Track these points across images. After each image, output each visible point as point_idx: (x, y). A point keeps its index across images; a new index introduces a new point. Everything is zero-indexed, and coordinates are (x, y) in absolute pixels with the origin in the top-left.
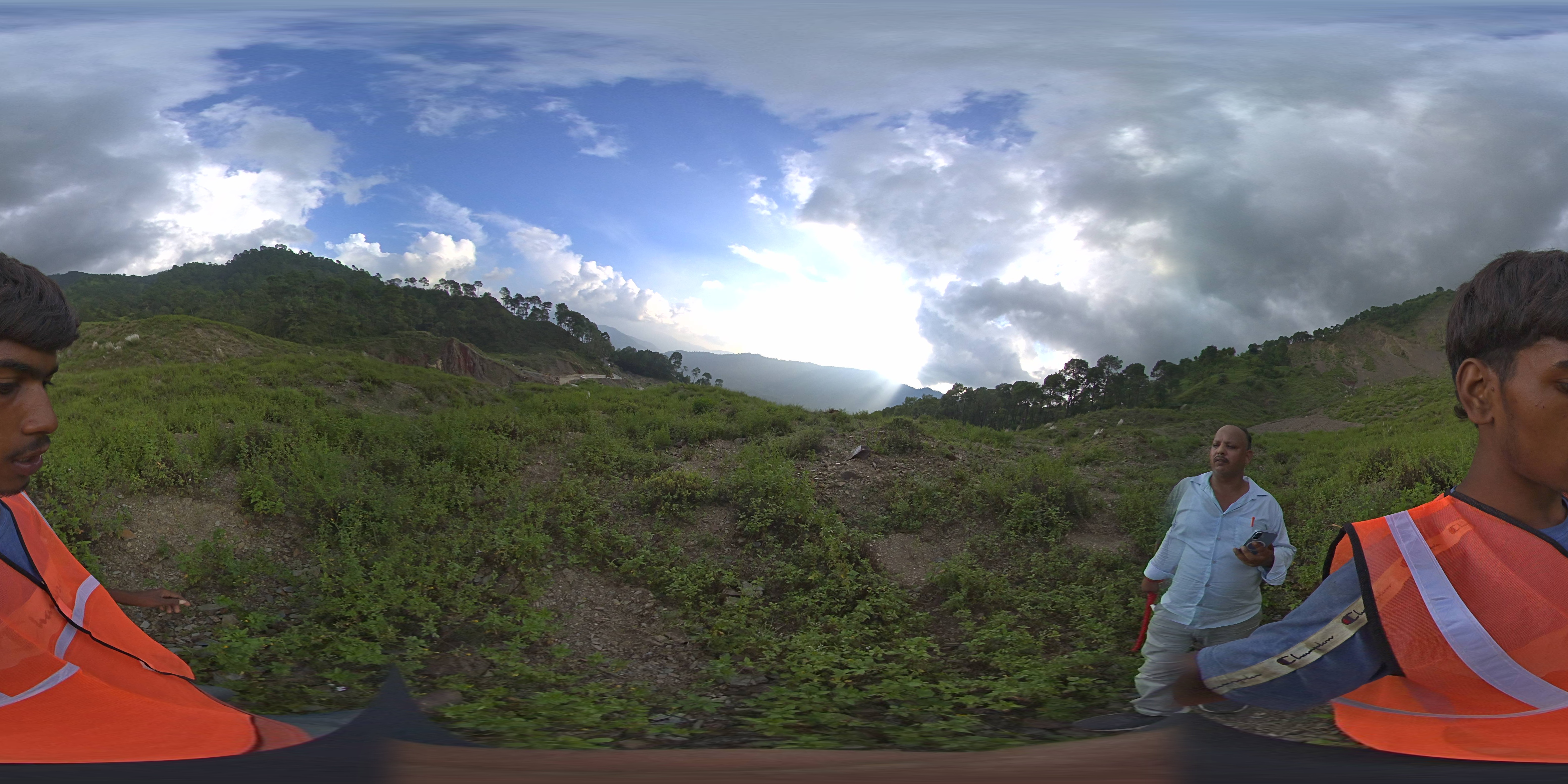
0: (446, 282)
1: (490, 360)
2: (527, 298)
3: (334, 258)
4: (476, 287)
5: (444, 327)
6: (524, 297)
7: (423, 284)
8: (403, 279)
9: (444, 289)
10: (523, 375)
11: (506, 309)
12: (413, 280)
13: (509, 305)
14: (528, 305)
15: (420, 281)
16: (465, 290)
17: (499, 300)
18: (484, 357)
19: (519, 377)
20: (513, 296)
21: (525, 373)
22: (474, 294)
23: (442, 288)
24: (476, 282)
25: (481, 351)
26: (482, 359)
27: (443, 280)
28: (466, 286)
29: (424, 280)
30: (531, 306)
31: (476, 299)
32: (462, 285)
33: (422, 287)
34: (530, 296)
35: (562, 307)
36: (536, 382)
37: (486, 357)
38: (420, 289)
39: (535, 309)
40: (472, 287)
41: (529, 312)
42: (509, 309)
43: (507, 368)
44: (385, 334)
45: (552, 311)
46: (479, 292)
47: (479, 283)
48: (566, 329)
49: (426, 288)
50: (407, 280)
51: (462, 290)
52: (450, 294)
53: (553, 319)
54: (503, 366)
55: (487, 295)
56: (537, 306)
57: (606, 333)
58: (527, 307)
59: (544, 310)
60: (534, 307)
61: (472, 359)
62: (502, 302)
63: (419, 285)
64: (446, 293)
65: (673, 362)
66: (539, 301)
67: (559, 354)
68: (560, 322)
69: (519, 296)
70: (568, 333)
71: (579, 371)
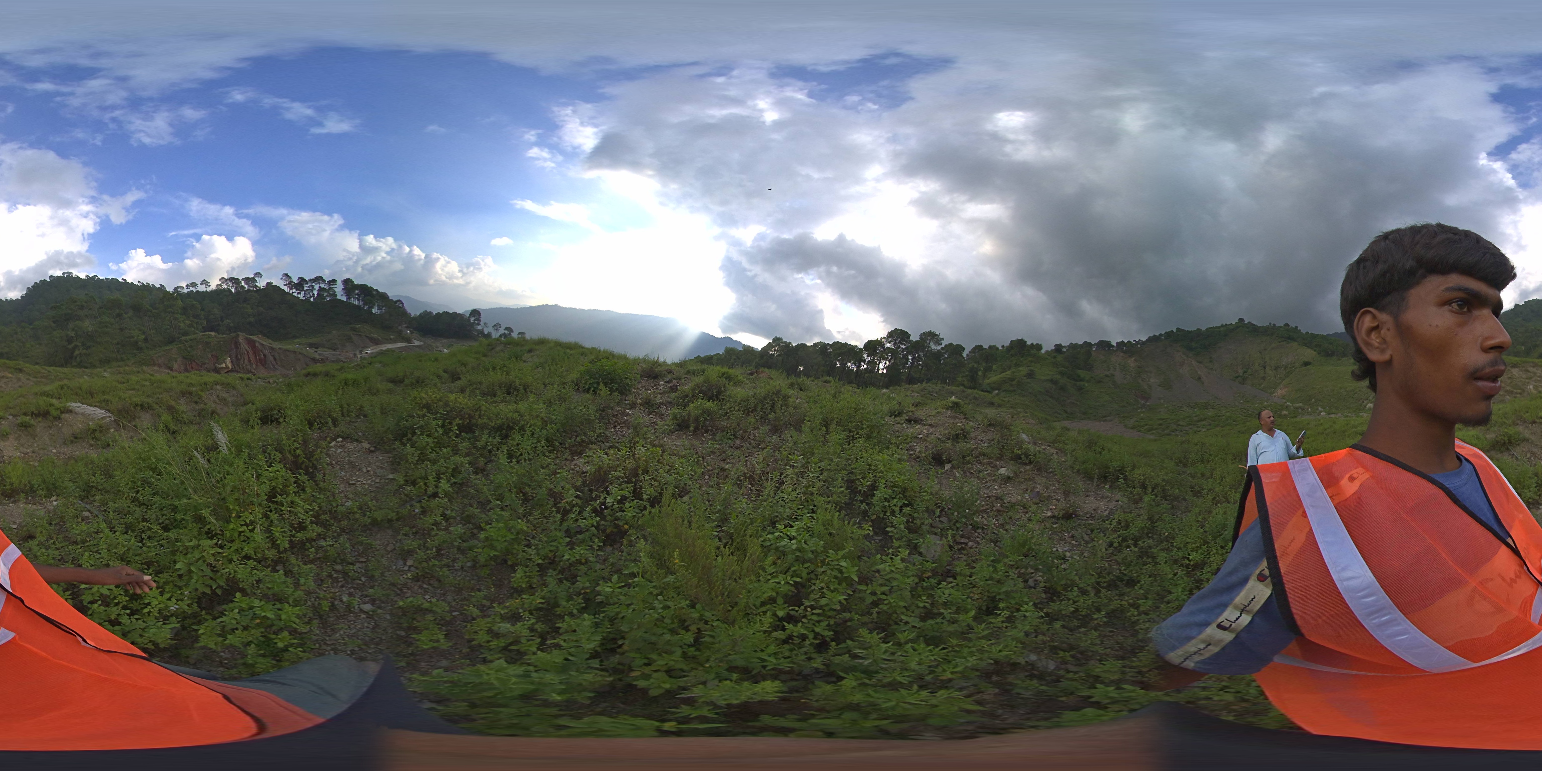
0: (226, 280)
1: (280, 349)
2: (310, 280)
3: (119, 276)
4: (256, 278)
5: (232, 325)
6: (307, 279)
7: (204, 286)
8: (184, 286)
9: (226, 287)
10: (318, 357)
11: (291, 295)
12: (193, 285)
13: (294, 290)
14: (313, 286)
15: (201, 284)
16: (247, 283)
17: (282, 287)
18: (274, 347)
19: (315, 361)
20: (295, 280)
21: (320, 355)
22: (256, 286)
23: (225, 286)
24: (256, 274)
25: (270, 341)
26: (272, 349)
27: (223, 278)
28: (247, 280)
29: (205, 282)
30: (317, 287)
31: (259, 291)
32: (243, 279)
33: (205, 290)
34: (313, 277)
35: (347, 282)
36: (333, 361)
37: (276, 345)
38: (203, 292)
39: (320, 290)
40: (253, 280)
41: (315, 293)
42: (295, 294)
43: (300, 353)
44: (171, 341)
45: (339, 289)
46: (261, 283)
47: (258, 274)
48: (356, 303)
49: (209, 289)
50: (187, 286)
51: (243, 283)
52: (233, 290)
53: (340, 295)
54: (295, 352)
55: (269, 284)
56: (323, 286)
57: (399, 301)
58: (312, 289)
59: (330, 288)
60: (320, 287)
61: (261, 351)
62: (286, 289)
63: (201, 288)
64: (230, 290)
65: (472, 320)
66: (324, 281)
67: (353, 329)
68: (349, 298)
69: (302, 280)
70: (358, 307)
71: (376, 342)
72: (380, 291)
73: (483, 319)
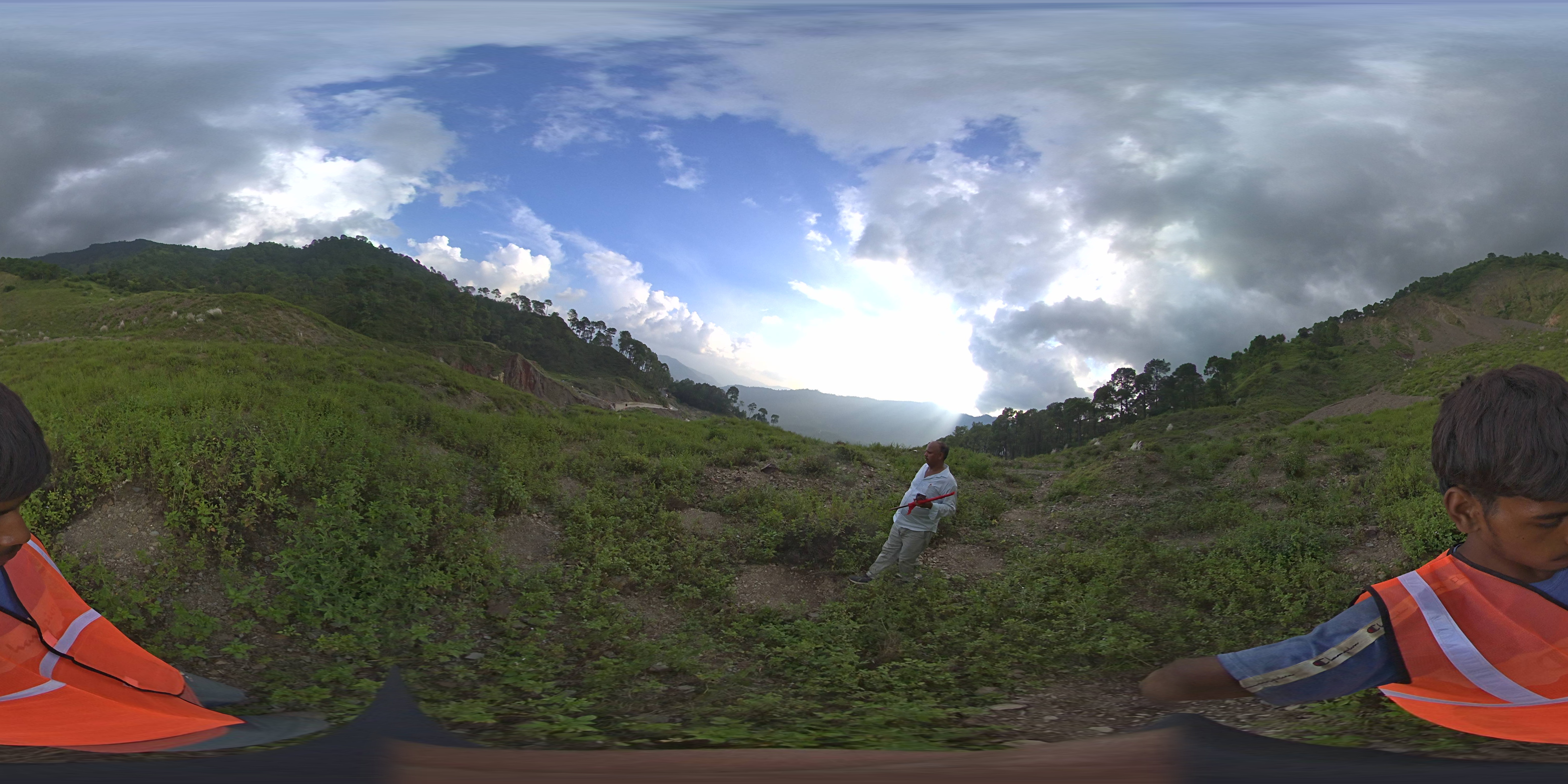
0: (517, 297)
1: (549, 379)
2: (593, 323)
3: (414, 256)
4: (545, 305)
5: (510, 342)
6: (590, 321)
7: (494, 295)
8: (477, 287)
9: (514, 303)
10: (580, 397)
11: (572, 330)
12: (485, 290)
13: (575, 328)
14: (593, 329)
15: (493, 292)
16: (535, 306)
17: (566, 321)
18: (546, 376)
19: (576, 398)
20: (580, 318)
21: (582, 395)
22: (542, 312)
23: (513, 301)
24: (547, 300)
25: (543, 369)
26: (543, 377)
27: (514, 293)
28: (536, 303)
29: (497, 291)
30: (596, 331)
31: (544, 317)
32: (533, 301)
33: (494, 299)
34: (596, 321)
35: (625, 334)
36: (592, 405)
37: (548, 375)
38: (492, 300)
39: (599, 334)
40: (542, 305)
41: (594, 336)
42: (575, 331)
43: (566, 389)
45: (616, 337)
46: (548, 311)
47: (549, 302)
48: (628, 356)
49: (498, 300)
50: (479, 289)
51: (531, 306)
52: (520, 308)
53: (616, 345)
54: (563, 387)
55: (555, 314)
56: (602, 331)
57: (665, 364)
58: (592, 331)
59: (608, 336)
60: (599, 332)
61: (533, 377)
62: (569, 324)
63: (491, 296)
64: (516, 307)
65: (729, 396)
66: (605, 327)
67: (618, 381)
68: (622, 350)
69: (586, 319)
70: (629, 361)
71: (636, 399)
72: (653, 350)
73: (740, 397)
